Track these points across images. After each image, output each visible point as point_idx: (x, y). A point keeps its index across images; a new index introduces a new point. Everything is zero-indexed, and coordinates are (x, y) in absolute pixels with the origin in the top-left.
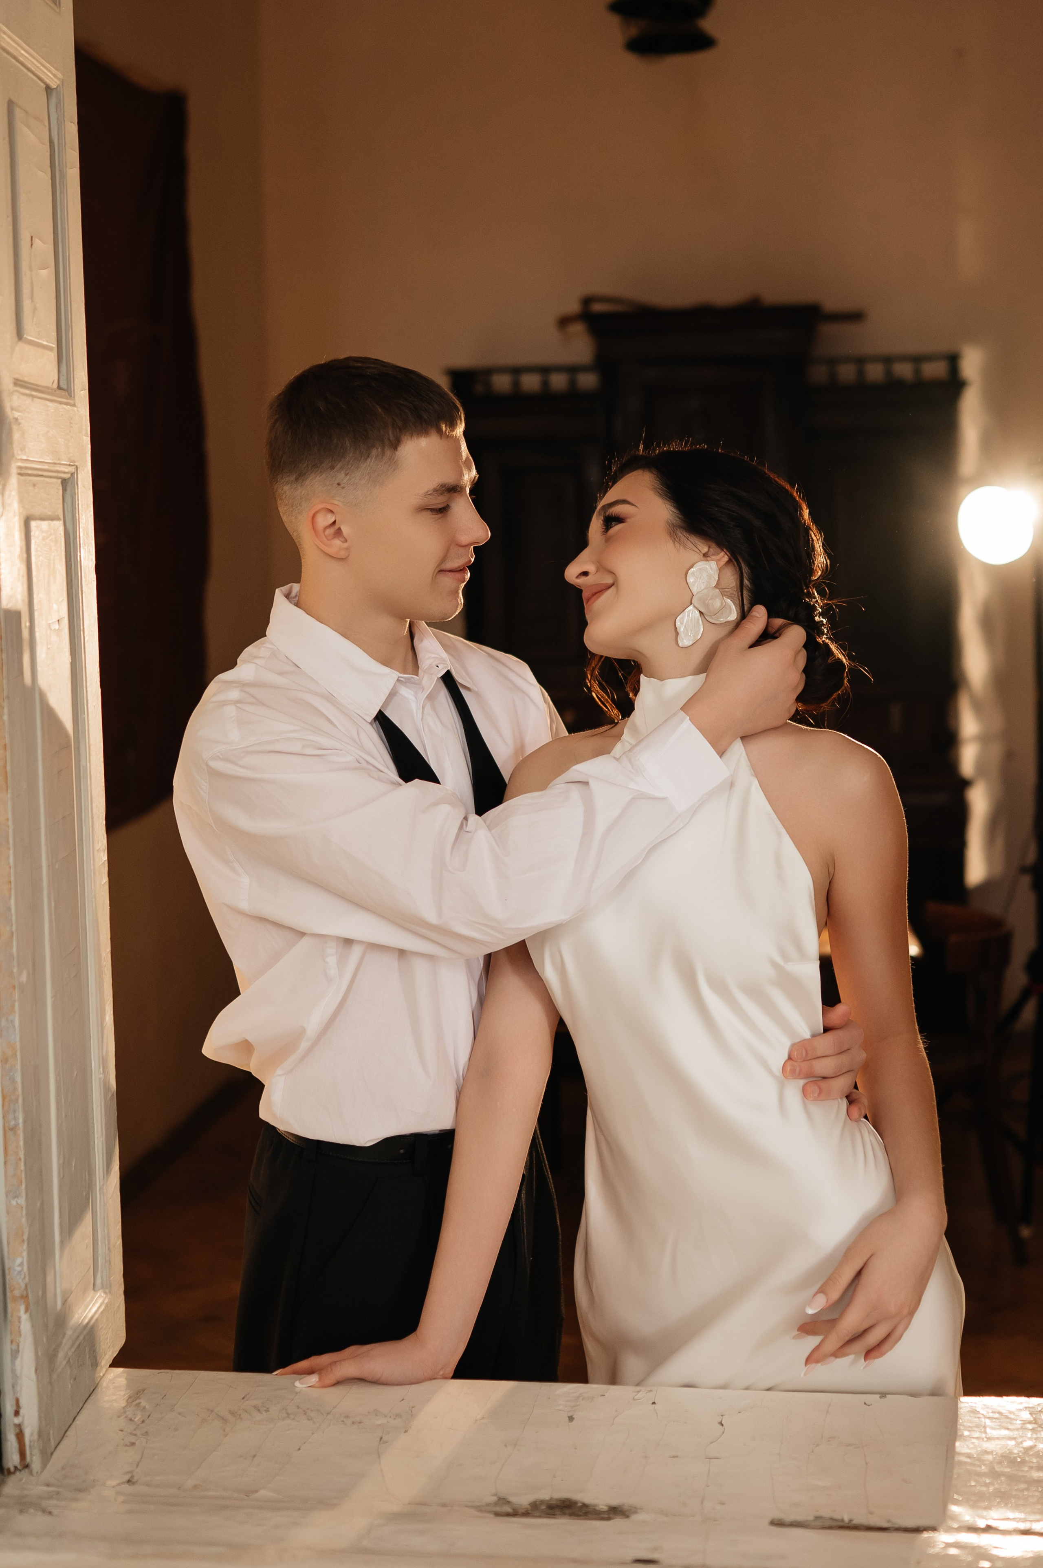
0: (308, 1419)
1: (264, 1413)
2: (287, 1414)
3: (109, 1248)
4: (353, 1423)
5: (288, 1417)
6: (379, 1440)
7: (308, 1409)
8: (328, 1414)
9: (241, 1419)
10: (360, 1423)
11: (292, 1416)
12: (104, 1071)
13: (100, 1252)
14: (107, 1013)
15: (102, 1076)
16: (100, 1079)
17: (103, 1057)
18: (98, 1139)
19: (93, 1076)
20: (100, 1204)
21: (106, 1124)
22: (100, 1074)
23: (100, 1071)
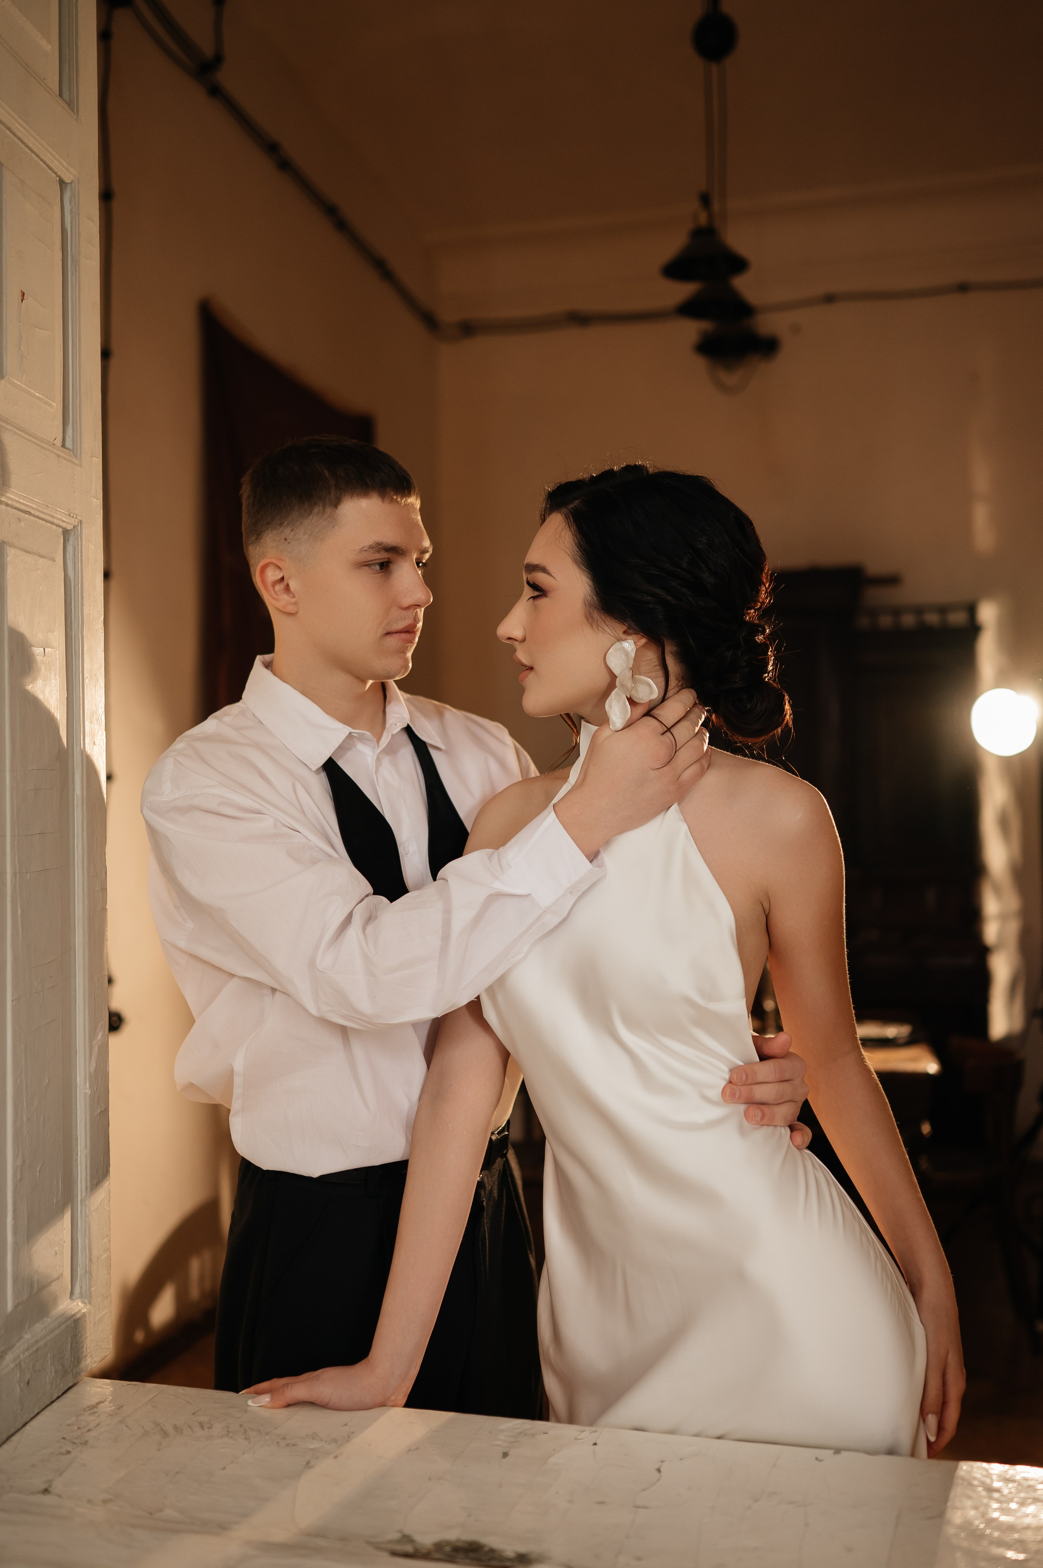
0: (246, 1439)
1: (206, 1430)
2: (228, 1431)
3: (90, 1260)
4: (287, 1445)
5: (227, 1435)
6: (305, 1463)
7: (249, 1429)
8: (267, 1434)
9: (181, 1433)
10: (294, 1445)
11: (231, 1435)
12: (90, 1087)
13: (80, 1262)
14: (99, 1032)
15: (88, 1091)
16: (85, 1094)
17: (90, 1073)
18: (80, 1152)
19: (78, 1090)
20: (81, 1216)
21: (91, 1139)
22: (86, 1089)
23: (86, 1087)
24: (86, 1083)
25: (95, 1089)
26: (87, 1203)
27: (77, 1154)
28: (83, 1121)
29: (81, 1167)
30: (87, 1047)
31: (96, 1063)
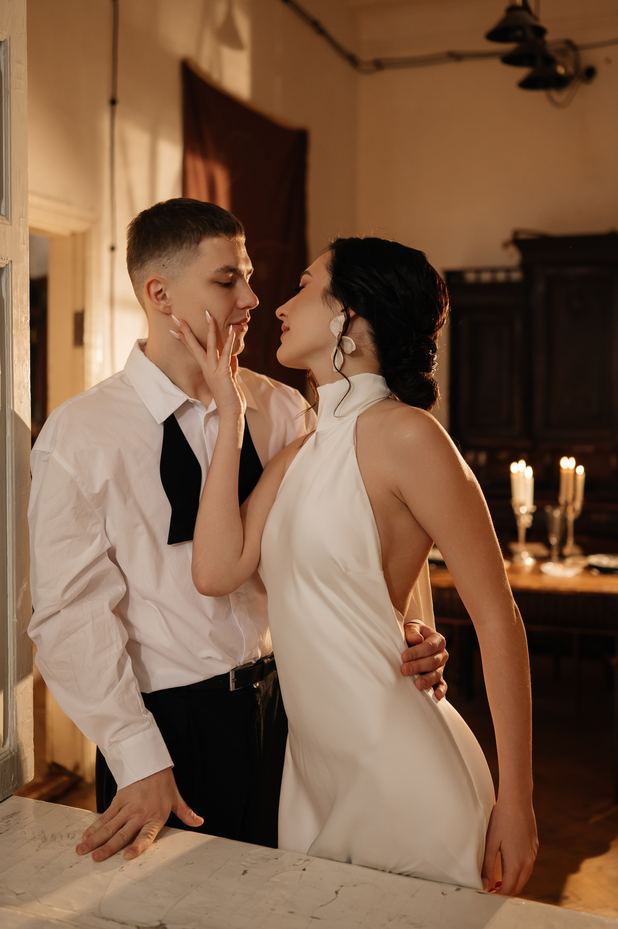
9: (55, 840)
12: (17, 618)
13: (9, 725)
14: (24, 583)
15: (16, 620)
16: (13, 622)
17: (17, 609)
18: (10, 658)
19: (8, 620)
20: (10, 697)
21: (18, 649)
22: (14, 619)
23: (14, 617)
24: (14, 615)
25: (21, 618)
26: (15, 689)
27: (8, 659)
28: (12, 639)
29: (10, 667)
30: (15, 593)
31: (22, 603)
